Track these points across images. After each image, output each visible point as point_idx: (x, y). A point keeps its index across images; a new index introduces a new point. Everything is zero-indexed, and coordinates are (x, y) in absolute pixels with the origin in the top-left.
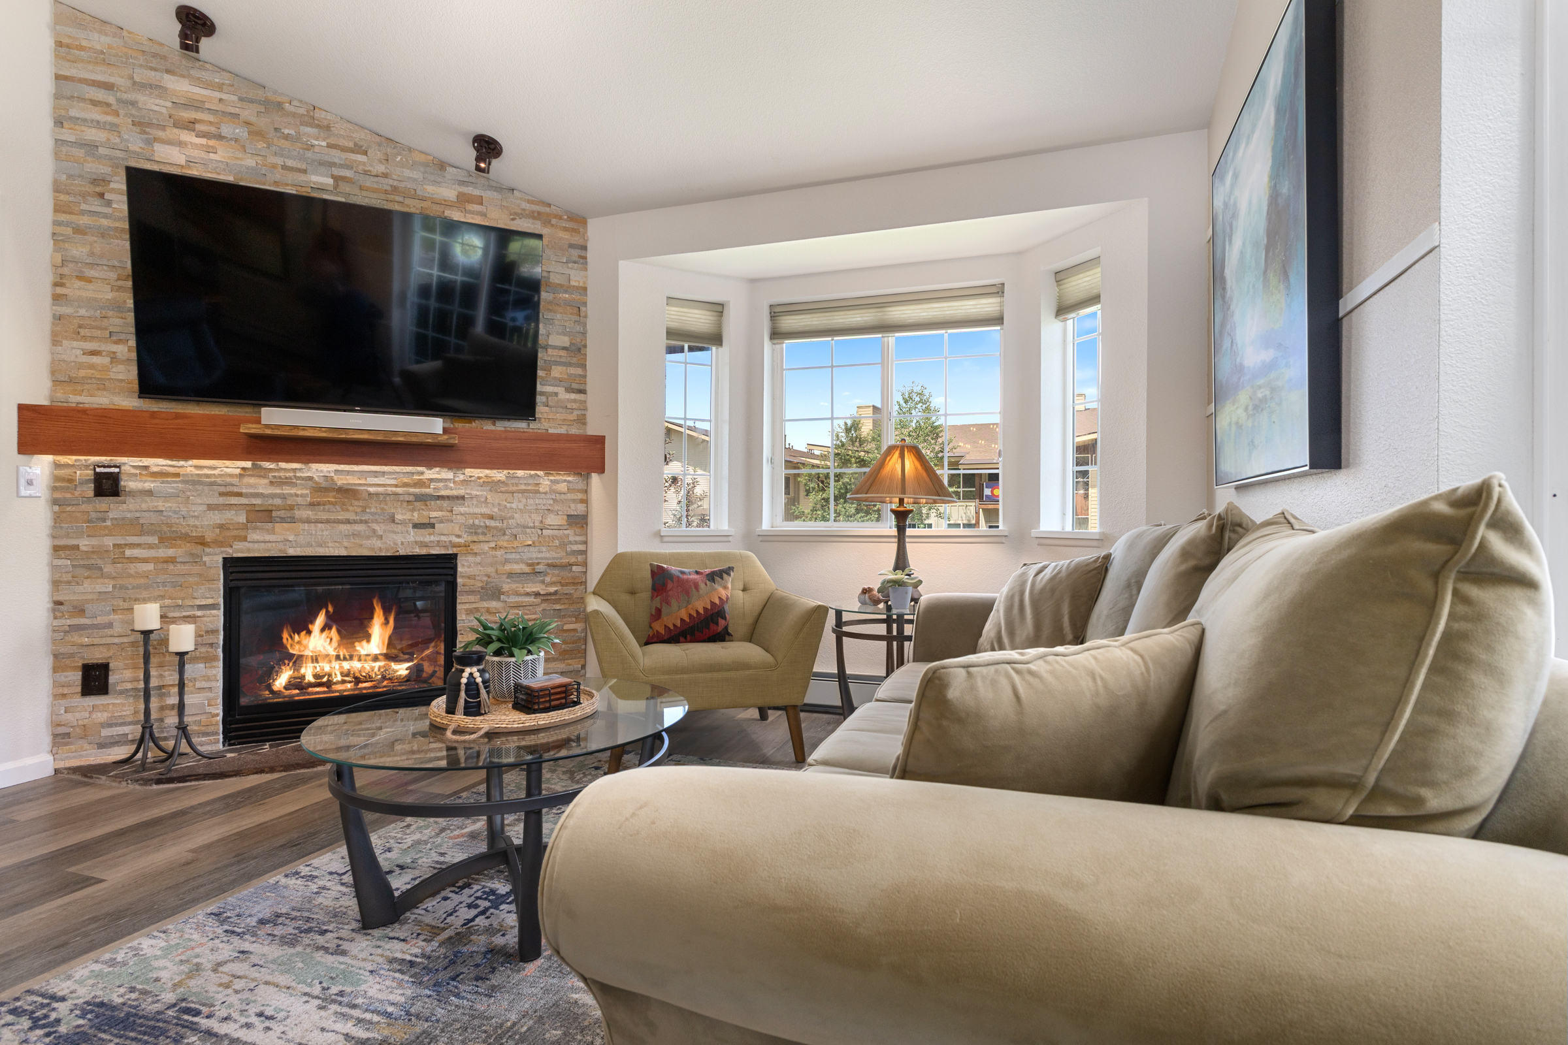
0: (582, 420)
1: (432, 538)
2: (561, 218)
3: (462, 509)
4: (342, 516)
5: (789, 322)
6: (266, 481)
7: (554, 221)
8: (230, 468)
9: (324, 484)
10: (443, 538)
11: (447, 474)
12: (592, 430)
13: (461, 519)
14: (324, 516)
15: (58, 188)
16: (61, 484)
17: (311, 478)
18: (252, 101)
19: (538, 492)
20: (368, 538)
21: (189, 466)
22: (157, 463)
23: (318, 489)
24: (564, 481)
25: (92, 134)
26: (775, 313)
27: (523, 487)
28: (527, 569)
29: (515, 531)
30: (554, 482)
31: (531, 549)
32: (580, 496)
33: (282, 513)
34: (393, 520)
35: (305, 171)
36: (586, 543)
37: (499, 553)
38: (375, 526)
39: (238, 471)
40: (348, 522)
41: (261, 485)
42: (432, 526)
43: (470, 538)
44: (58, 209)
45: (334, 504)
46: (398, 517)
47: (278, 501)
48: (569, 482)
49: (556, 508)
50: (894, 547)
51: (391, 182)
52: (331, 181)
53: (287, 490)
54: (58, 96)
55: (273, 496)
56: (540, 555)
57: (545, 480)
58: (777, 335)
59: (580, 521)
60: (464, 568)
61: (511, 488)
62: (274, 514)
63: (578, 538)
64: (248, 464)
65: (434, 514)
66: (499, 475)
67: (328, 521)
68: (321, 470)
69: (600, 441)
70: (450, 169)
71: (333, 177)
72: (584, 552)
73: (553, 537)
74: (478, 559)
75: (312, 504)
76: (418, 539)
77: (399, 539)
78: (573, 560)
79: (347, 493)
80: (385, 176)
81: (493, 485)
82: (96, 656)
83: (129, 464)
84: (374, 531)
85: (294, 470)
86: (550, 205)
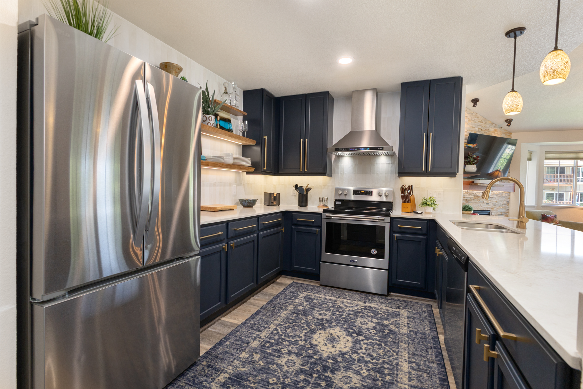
1: (488, 207)
2: (508, 133)
3: (493, 200)
4: (477, 202)
5: (549, 155)
6: (467, 194)
7: (507, 134)
9: (475, 195)
10: (490, 207)
13: (492, 202)
14: (475, 202)
17: (474, 194)
18: (469, 113)
19: (503, 196)
20: (480, 206)
26: (546, 153)
27: (501, 195)
28: (501, 214)
29: (500, 205)
30: (505, 194)
31: (502, 209)
32: (508, 197)
33: (470, 201)
34: (483, 203)
35: (474, 127)
36: (509, 208)
37: (498, 210)
38: (481, 204)
39: (465, 192)
40: (478, 203)
42: (488, 204)
43: (494, 207)
45: (476, 199)
46: (485, 202)
47: (469, 199)
48: (507, 194)
49: (505, 200)
51: (485, 128)
52: (478, 129)
53: (471, 196)
55: (469, 197)
56: (503, 210)
59: (508, 203)
60: (492, 213)
61: (500, 195)
62: (469, 201)
63: (507, 207)
64: (466, 191)
65: (489, 201)
67: (475, 203)
68: (475, 192)
70: (493, 124)
71: (478, 128)
72: (508, 210)
73: (505, 206)
74: (494, 211)
75: (474, 199)
76: (487, 207)
77: (484, 206)
78: (507, 212)
79: (478, 196)
80: (485, 127)
81: (497, 195)
84: (481, 205)
85: (471, 192)
86: (506, 130)
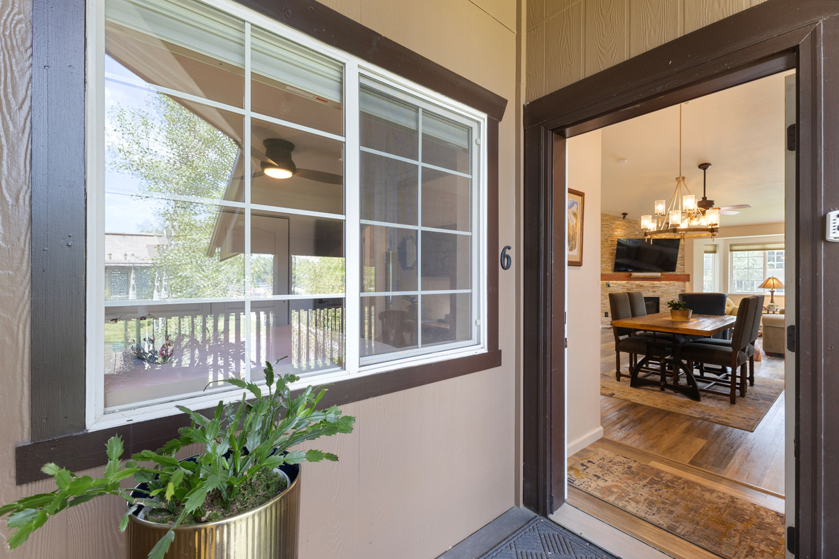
0: (684, 271)
1: (655, 294)
3: (661, 289)
4: (641, 290)
5: (735, 248)
8: (624, 282)
10: (657, 294)
11: (658, 282)
12: (686, 273)
13: (660, 291)
14: (638, 290)
15: (602, 241)
16: (602, 285)
19: (675, 285)
21: (618, 282)
22: (614, 282)
23: (637, 286)
24: (680, 283)
25: (606, 232)
26: (731, 246)
27: (672, 285)
29: (670, 293)
32: (684, 286)
37: (666, 297)
41: (629, 285)
42: (655, 292)
43: (662, 294)
44: (602, 244)
46: (650, 290)
47: (631, 288)
49: (679, 288)
50: (770, 298)
54: (602, 227)
57: (677, 283)
58: (731, 250)
59: (683, 291)
60: (661, 300)
61: (670, 285)
62: (630, 290)
64: (627, 282)
65: (656, 290)
66: (668, 282)
68: (637, 282)
69: (689, 275)
74: (663, 298)
76: (653, 294)
77: (650, 294)
79: (642, 286)
81: (666, 284)
82: (607, 311)
83: (611, 282)
85: (633, 282)
